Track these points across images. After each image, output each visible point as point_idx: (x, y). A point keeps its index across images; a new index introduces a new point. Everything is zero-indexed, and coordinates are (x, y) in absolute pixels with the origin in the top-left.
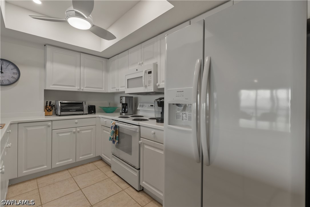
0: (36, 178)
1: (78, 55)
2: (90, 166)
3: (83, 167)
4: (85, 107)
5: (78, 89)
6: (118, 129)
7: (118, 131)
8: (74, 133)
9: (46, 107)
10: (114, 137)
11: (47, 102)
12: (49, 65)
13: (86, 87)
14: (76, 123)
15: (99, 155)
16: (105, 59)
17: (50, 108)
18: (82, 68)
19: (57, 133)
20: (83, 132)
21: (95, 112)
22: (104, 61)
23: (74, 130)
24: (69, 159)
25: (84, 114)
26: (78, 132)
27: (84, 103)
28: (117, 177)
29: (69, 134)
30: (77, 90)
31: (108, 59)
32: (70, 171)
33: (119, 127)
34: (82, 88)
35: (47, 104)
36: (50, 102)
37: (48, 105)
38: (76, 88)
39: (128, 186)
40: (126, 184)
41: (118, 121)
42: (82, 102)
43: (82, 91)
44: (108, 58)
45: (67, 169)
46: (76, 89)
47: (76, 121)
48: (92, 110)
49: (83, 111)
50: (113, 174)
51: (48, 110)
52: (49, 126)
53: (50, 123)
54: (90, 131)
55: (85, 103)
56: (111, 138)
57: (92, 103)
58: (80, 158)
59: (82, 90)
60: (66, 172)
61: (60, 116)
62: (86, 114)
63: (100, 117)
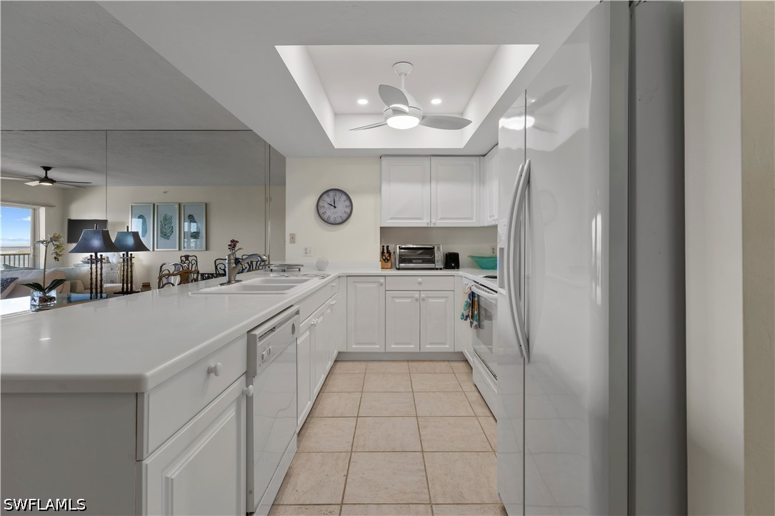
0: (368, 361)
1: (426, 161)
2: (443, 366)
3: (431, 364)
4: (439, 256)
5: (428, 224)
6: (476, 299)
7: (476, 303)
8: (417, 300)
9: (383, 253)
10: (470, 314)
11: (383, 246)
12: (385, 187)
13: (441, 219)
14: (420, 283)
15: (460, 350)
16: (478, 158)
17: (386, 255)
18: (433, 185)
19: (393, 297)
20: (431, 300)
21: (457, 266)
22: (474, 161)
23: (417, 296)
24: (409, 344)
25: (437, 269)
26: (423, 299)
27: (436, 248)
28: (477, 394)
29: (409, 300)
30: (425, 225)
31: (484, 156)
32: (410, 364)
33: (478, 296)
34: (433, 221)
35: (383, 249)
36: (388, 247)
37: (385, 251)
38: (425, 221)
39: (489, 414)
40: (487, 411)
41: (478, 283)
42: (432, 247)
43: (434, 226)
44: (484, 153)
45: (408, 361)
46: (423, 223)
47: (420, 279)
48: (452, 261)
49: (433, 261)
50: (474, 388)
51: (384, 260)
52: (381, 284)
53: (382, 280)
54: (443, 300)
55: (439, 248)
56: (463, 315)
57: (453, 249)
58: (428, 346)
59: (434, 224)
60: (406, 364)
61: (399, 269)
62: (441, 269)
63: (461, 276)
